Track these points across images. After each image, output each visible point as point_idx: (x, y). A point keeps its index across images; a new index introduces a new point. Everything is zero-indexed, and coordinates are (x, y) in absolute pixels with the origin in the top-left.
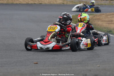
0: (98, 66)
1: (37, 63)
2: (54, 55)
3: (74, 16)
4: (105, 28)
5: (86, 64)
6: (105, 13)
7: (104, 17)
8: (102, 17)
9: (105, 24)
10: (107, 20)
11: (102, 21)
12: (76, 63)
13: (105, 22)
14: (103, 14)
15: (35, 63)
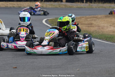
0: (78, 69)
1: (16, 68)
2: (33, 60)
3: (53, 19)
4: (85, 31)
5: (66, 68)
6: (84, 16)
7: (83, 20)
8: (82, 20)
9: (84, 27)
10: (86, 23)
11: (82, 24)
12: (56, 67)
13: (85, 26)
14: (83, 17)
15: (14, 67)
